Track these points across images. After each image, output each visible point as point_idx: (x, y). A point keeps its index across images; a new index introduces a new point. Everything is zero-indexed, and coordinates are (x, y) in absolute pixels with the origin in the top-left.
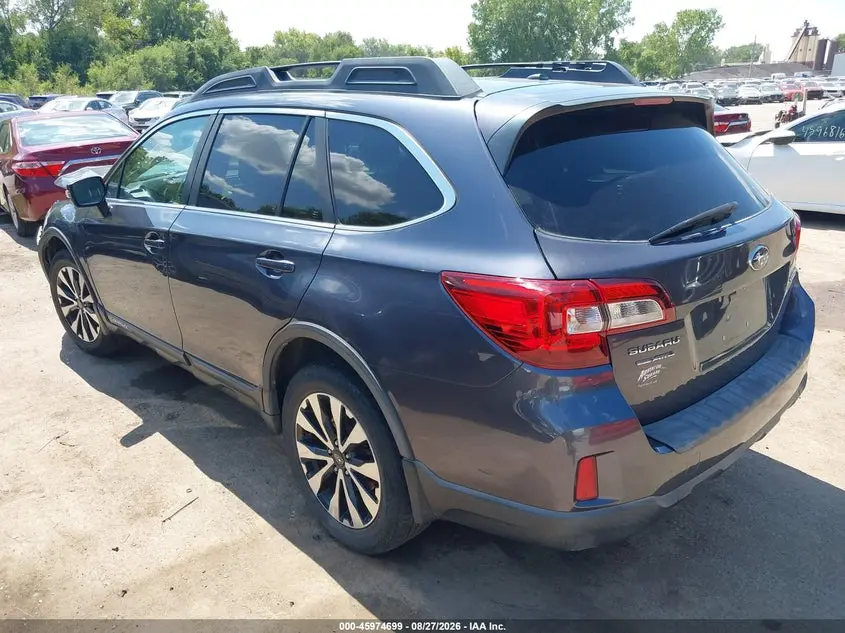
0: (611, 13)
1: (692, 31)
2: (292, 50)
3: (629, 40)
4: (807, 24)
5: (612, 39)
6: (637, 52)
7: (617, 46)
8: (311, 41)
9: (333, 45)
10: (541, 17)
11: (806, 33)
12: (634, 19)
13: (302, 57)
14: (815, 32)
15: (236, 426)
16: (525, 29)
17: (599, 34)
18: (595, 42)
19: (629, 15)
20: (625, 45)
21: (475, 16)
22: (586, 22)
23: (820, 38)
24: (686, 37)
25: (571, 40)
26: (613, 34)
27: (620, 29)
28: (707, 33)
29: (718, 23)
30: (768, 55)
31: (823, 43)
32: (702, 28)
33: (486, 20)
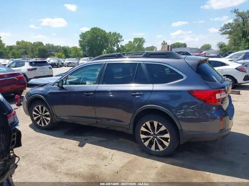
0: (117, 38)
1: (138, 43)
2: (23, 47)
3: (123, 45)
4: (164, 41)
5: (118, 45)
6: (125, 48)
7: (120, 46)
8: (29, 44)
9: (37, 46)
10: (99, 39)
11: (164, 44)
12: (123, 40)
13: (26, 49)
14: (166, 44)
15: (105, 139)
16: (95, 42)
17: (115, 43)
18: (114, 46)
19: (122, 39)
20: (122, 46)
21: (80, 38)
22: (111, 40)
23: (168, 45)
24: (137, 45)
25: (108, 45)
26: (118, 44)
27: (120, 42)
28: (142, 44)
29: (144, 41)
30: (156, 49)
31: (168, 46)
32: (140, 42)
33: (84, 39)
